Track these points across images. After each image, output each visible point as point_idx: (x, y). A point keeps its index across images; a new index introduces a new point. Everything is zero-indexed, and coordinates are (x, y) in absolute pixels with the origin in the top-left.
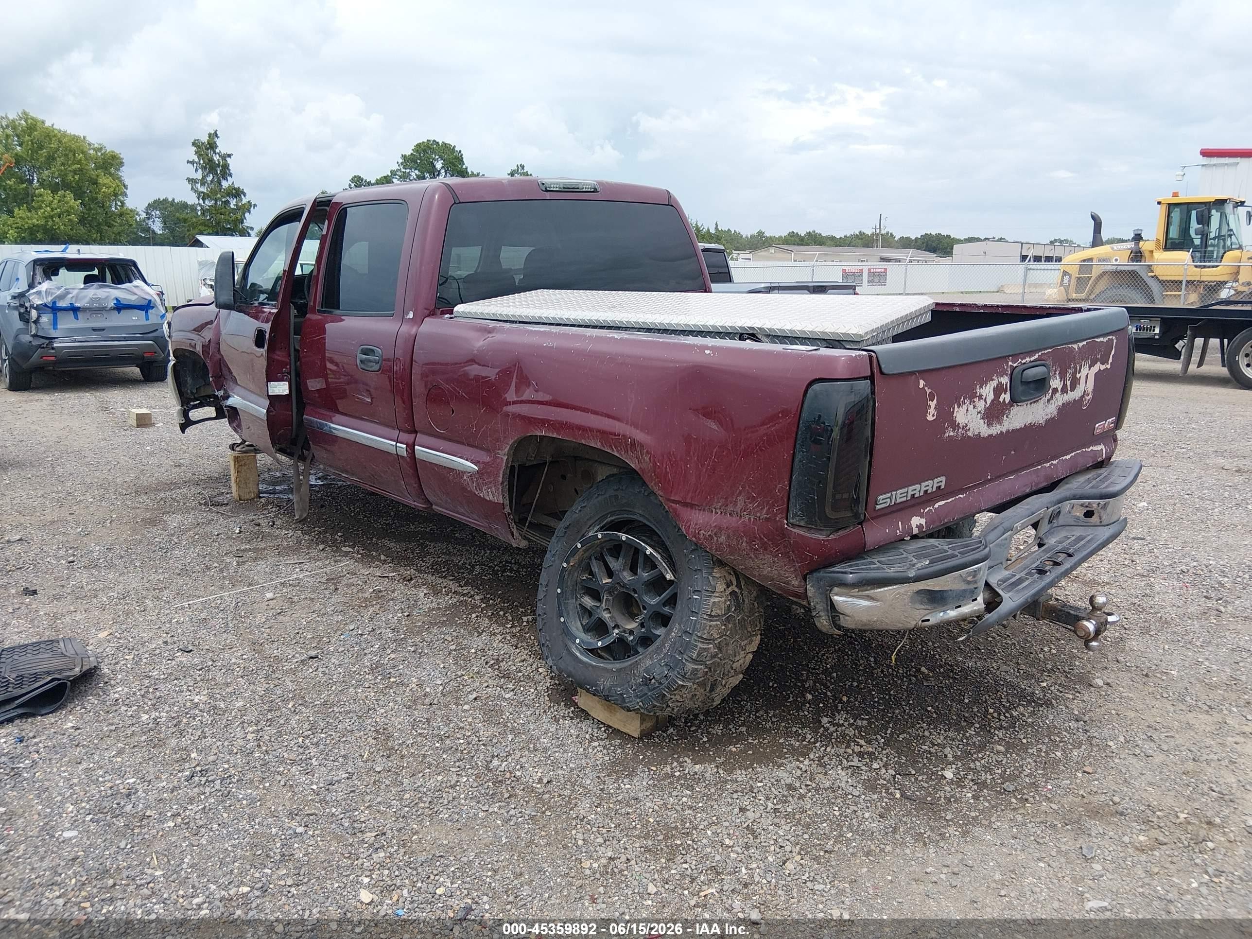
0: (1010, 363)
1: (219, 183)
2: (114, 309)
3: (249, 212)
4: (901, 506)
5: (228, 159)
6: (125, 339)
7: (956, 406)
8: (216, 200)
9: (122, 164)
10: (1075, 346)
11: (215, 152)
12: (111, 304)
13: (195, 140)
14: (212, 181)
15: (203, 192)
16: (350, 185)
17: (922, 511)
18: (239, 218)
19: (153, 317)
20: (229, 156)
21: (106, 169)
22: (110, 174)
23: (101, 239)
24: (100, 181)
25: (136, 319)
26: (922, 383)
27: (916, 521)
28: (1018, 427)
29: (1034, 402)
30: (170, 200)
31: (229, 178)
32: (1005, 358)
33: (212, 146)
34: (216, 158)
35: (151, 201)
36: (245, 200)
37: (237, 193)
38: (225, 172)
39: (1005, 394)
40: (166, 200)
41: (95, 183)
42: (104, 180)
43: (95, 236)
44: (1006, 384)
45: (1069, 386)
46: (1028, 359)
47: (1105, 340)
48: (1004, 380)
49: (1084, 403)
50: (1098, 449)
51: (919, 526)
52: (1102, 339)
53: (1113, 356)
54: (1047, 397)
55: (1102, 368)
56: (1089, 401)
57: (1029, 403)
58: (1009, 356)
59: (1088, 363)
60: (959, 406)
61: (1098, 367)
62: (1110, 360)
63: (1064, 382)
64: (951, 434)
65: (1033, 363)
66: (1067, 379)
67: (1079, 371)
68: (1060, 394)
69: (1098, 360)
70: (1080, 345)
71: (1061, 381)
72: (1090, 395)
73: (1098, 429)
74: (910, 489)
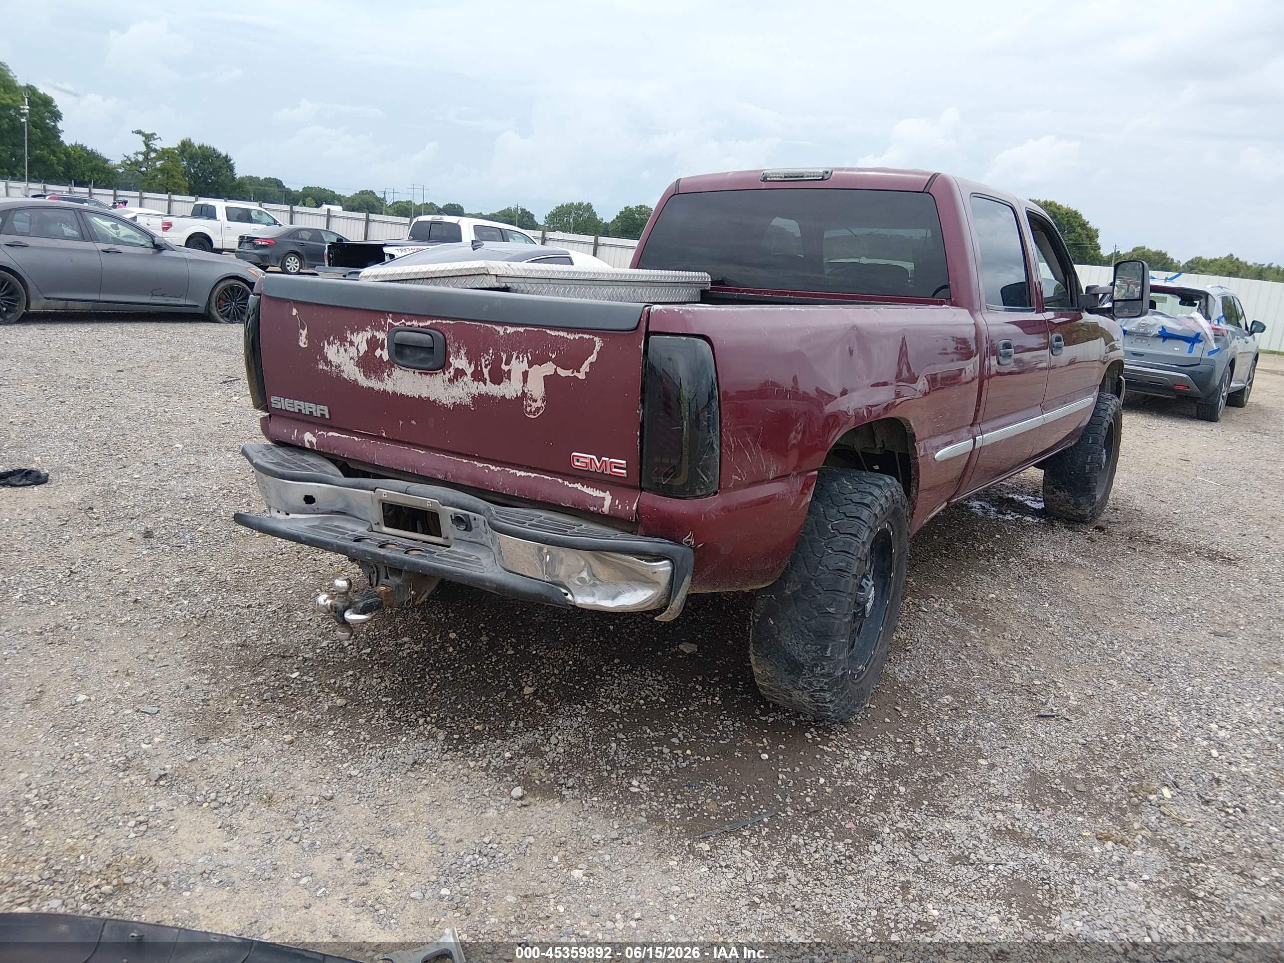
0: (389, 321)
2: (1158, 336)
4: (286, 414)
6: (1159, 368)
7: (326, 343)
10: (500, 330)
12: (1156, 331)
17: (316, 431)
19: (1198, 351)
25: (1179, 350)
26: (295, 312)
27: (308, 437)
28: (410, 394)
29: (426, 374)
32: (384, 313)
39: (382, 350)
44: (383, 341)
45: (486, 375)
46: (415, 323)
47: (571, 337)
48: (381, 336)
49: (528, 409)
50: (591, 493)
51: (311, 443)
52: (562, 334)
53: (591, 364)
54: (447, 376)
55: (563, 373)
56: (538, 409)
57: (417, 371)
58: (389, 313)
59: (527, 357)
60: (329, 344)
61: (549, 368)
62: (585, 368)
63: (476, 367)
64: (325, 368)
65: (420, 329)
66: (483, 365)
67: (508, 363)
68: (468, 379)
69: (550, 359)
70: (510, 330)
71: (470, 363)
72: (539, 404)
73: (578, 461)
74: (296, 402)
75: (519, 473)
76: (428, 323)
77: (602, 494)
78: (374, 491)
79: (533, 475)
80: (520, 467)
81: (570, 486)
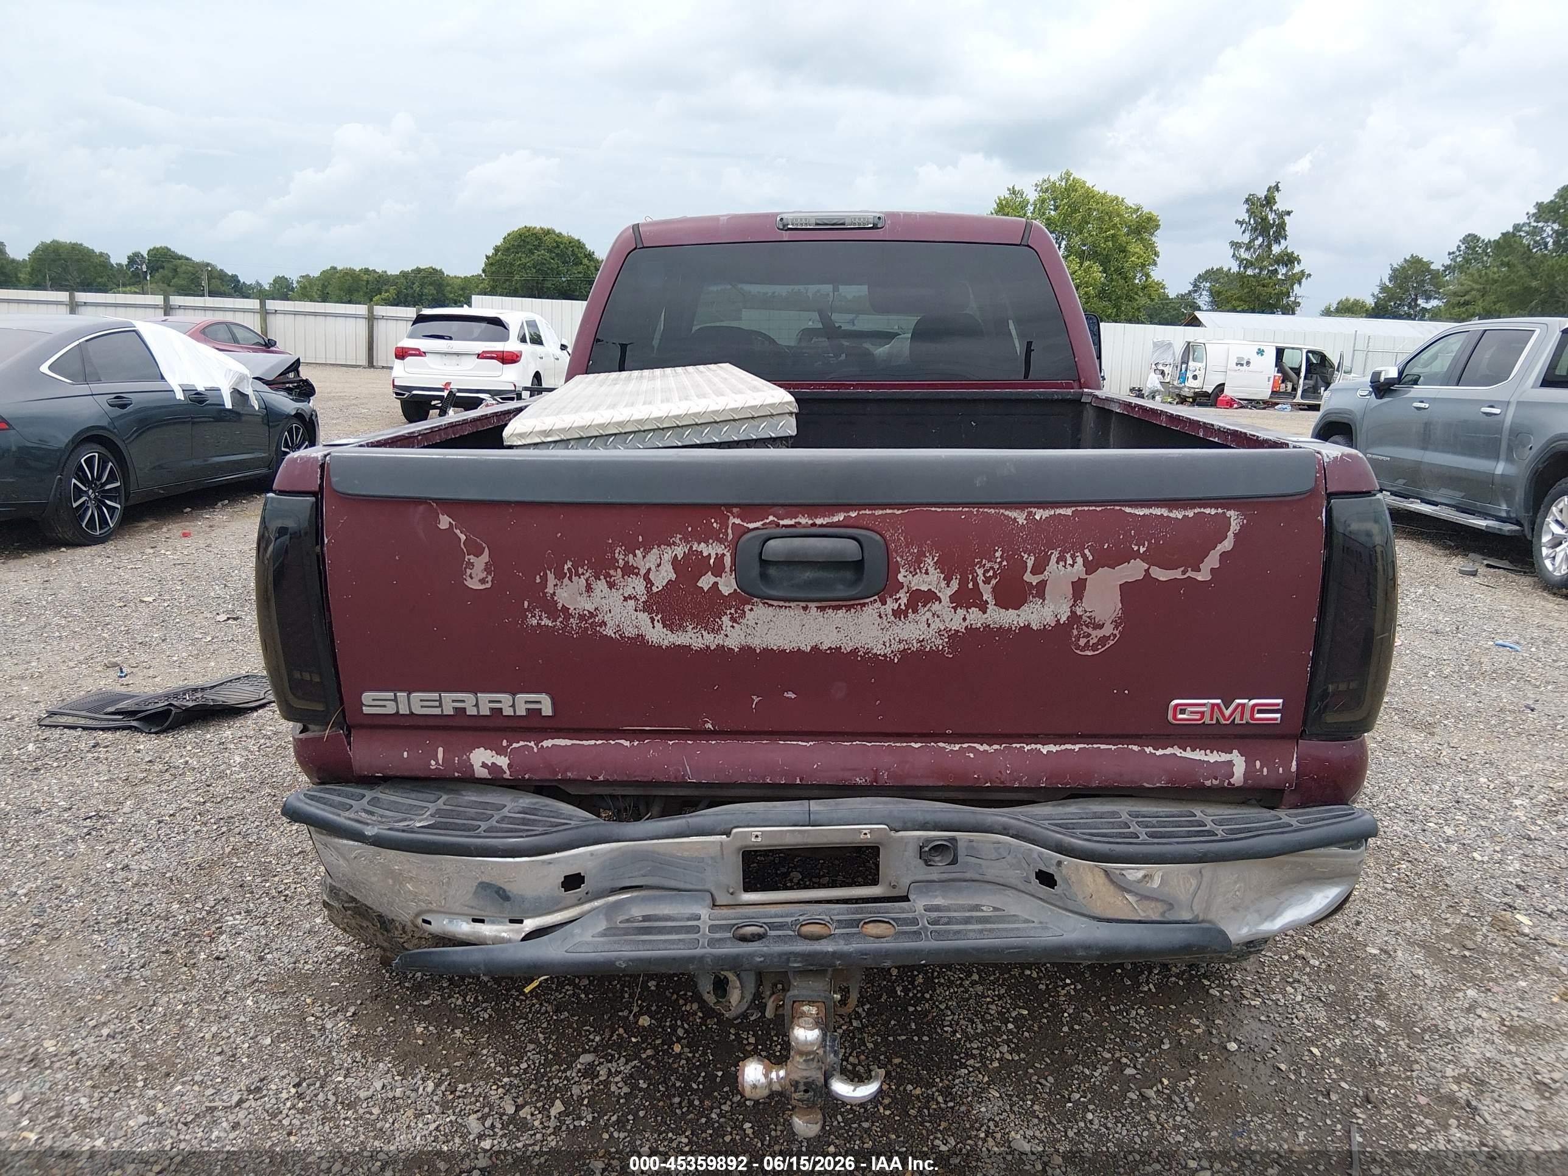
0: (734, 521)
1: (1269, 247)
3: (1300, 283)
4: (421, 723)
5: (1286, 218)
7: (551, 576)
8: (1261, 269)
9: (1157, 227)
11: (1271, 210)
13: (1250, 195)
14: (1260, 246)
15: (1246, 259)
16: (1459, 247)
17: (505, 743)
18: (1285, 290)
20: (1289, 213)
21: (1139, 233)
22: (1142, 240)
23: (1117, 315)
24: (1129, 248)
26: (446, 522)
27: (481, 758)
29: (837, 607)
30: (1225, 269)
31: (1282, 241)
32: (720, 509)
33: (1269, 201)
34: (1271, 217)
35: (1202, 271)
36: (1297, 269)
37: (1289, 259)
38: (1280, 232)
39: (717, 575)
40: (1220, 270)
41: (1123, 250)
42: (1135, 248)
43: (1110, 311)
44: (720, 558)
45: (987, 596)
46: (804, 520)
47: (1178, 514)
48: (711, 550)
49: (1082, 642)
50: (1206, 759)
51: (493, 768)
52: (1157, 511)
53: (1224, 555)
54: (891, 605)
55: (1161, 575)
56: (1103, 640)
57: (812, 605)
58: (729, 506)
59: (1084, 556)
60: (560, 576)
61: (1134, 570)
62: (1212, 560)
63: (963, 583)
64: (546, 622)
65: (814, 530)
66: (980, 579)
67: (1038, 569)
68: (943, 607)
69: (1136, 555)
70: (1040, 514)
71: (948, 580)
72: (1108, 630)
73: (1183, 712)
74: (447, 697)
75: (1045, 750)
76: (840, 517)
77: (1224, 757)
78: (728, 834)
79: (1077, 747)
80: (1046, 740)
81: (1159, 752)
